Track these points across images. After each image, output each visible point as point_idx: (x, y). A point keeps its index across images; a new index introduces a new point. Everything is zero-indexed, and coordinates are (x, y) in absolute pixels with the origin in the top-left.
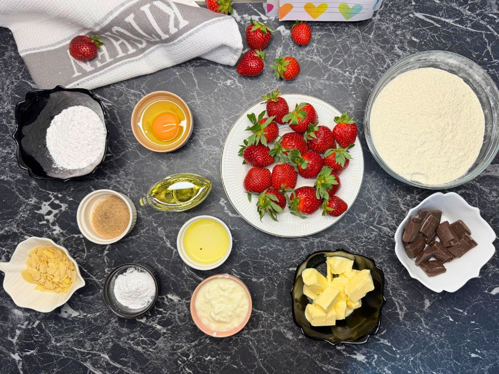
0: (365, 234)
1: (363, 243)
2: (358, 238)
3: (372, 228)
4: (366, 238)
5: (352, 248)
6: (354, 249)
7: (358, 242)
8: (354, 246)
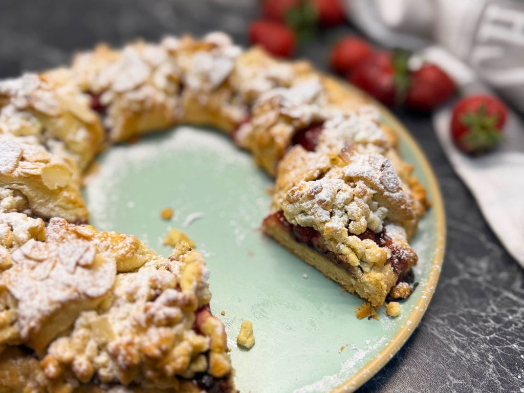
0: (493, 311)
1: (491, 333)
2: (474, 319)
3: (511, 296)
4: (497, 319)
5: (458, 344)
6: (463, 347)
7: (475, 330)
8: (464, 339)
